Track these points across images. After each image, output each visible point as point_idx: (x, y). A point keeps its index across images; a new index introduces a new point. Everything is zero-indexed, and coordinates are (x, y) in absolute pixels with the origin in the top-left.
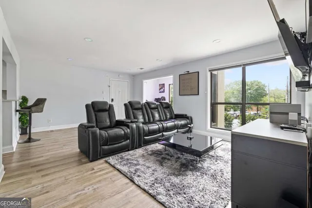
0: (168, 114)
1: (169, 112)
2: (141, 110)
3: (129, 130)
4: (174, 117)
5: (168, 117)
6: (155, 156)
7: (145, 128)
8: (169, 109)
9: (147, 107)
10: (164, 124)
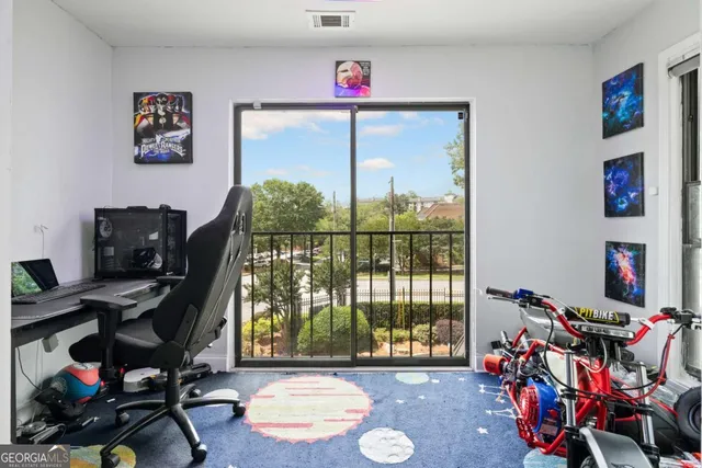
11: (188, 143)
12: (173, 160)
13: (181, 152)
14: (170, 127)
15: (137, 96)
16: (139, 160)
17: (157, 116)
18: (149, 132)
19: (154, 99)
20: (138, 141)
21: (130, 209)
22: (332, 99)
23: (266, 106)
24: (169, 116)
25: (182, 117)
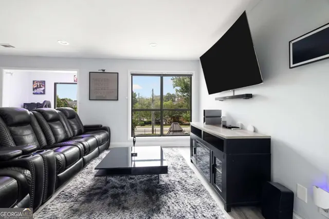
0: (75, 127)
1: (76, 125)
2: (29, 125)
3: (28, 172)
4: (83, 131)
5: (76, 131)
6: (97, 200)
7: (58, 157)
8: (74, 119)
9: (41, 118)
10: (84, 143)
11: (44, 91)
12: (41, 93)
13: (42, 92)
14: (40, 87)
15: (34, 81)
16: (34, 94)
17: (38, 85)
18: (36, 88)
19: (37, 82)
20: (34, 90)
21: (31, 103)
22: (73, 82)
23: (61, 83)
24: (40, 85)
25: (43, 85)
